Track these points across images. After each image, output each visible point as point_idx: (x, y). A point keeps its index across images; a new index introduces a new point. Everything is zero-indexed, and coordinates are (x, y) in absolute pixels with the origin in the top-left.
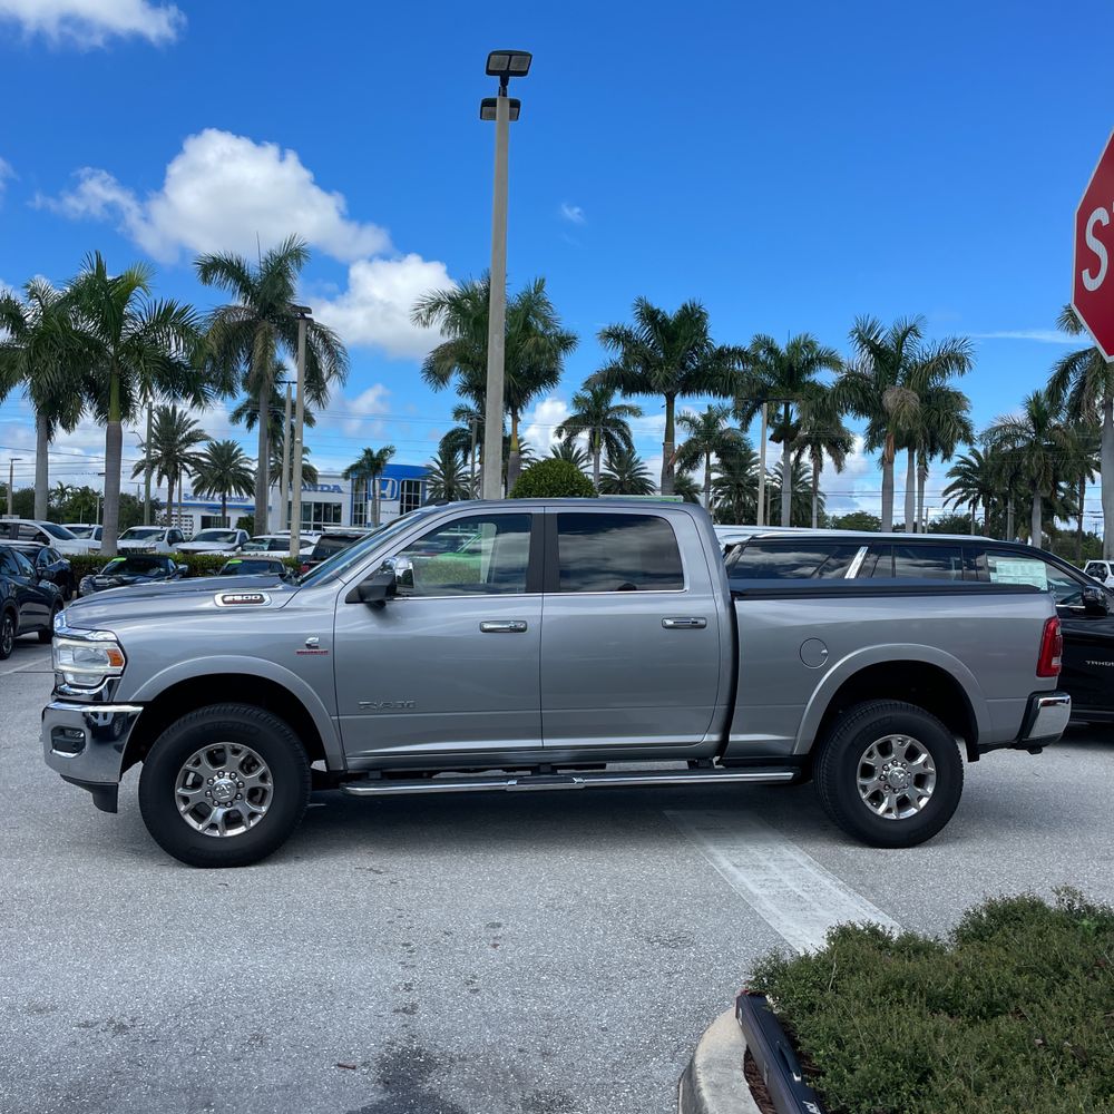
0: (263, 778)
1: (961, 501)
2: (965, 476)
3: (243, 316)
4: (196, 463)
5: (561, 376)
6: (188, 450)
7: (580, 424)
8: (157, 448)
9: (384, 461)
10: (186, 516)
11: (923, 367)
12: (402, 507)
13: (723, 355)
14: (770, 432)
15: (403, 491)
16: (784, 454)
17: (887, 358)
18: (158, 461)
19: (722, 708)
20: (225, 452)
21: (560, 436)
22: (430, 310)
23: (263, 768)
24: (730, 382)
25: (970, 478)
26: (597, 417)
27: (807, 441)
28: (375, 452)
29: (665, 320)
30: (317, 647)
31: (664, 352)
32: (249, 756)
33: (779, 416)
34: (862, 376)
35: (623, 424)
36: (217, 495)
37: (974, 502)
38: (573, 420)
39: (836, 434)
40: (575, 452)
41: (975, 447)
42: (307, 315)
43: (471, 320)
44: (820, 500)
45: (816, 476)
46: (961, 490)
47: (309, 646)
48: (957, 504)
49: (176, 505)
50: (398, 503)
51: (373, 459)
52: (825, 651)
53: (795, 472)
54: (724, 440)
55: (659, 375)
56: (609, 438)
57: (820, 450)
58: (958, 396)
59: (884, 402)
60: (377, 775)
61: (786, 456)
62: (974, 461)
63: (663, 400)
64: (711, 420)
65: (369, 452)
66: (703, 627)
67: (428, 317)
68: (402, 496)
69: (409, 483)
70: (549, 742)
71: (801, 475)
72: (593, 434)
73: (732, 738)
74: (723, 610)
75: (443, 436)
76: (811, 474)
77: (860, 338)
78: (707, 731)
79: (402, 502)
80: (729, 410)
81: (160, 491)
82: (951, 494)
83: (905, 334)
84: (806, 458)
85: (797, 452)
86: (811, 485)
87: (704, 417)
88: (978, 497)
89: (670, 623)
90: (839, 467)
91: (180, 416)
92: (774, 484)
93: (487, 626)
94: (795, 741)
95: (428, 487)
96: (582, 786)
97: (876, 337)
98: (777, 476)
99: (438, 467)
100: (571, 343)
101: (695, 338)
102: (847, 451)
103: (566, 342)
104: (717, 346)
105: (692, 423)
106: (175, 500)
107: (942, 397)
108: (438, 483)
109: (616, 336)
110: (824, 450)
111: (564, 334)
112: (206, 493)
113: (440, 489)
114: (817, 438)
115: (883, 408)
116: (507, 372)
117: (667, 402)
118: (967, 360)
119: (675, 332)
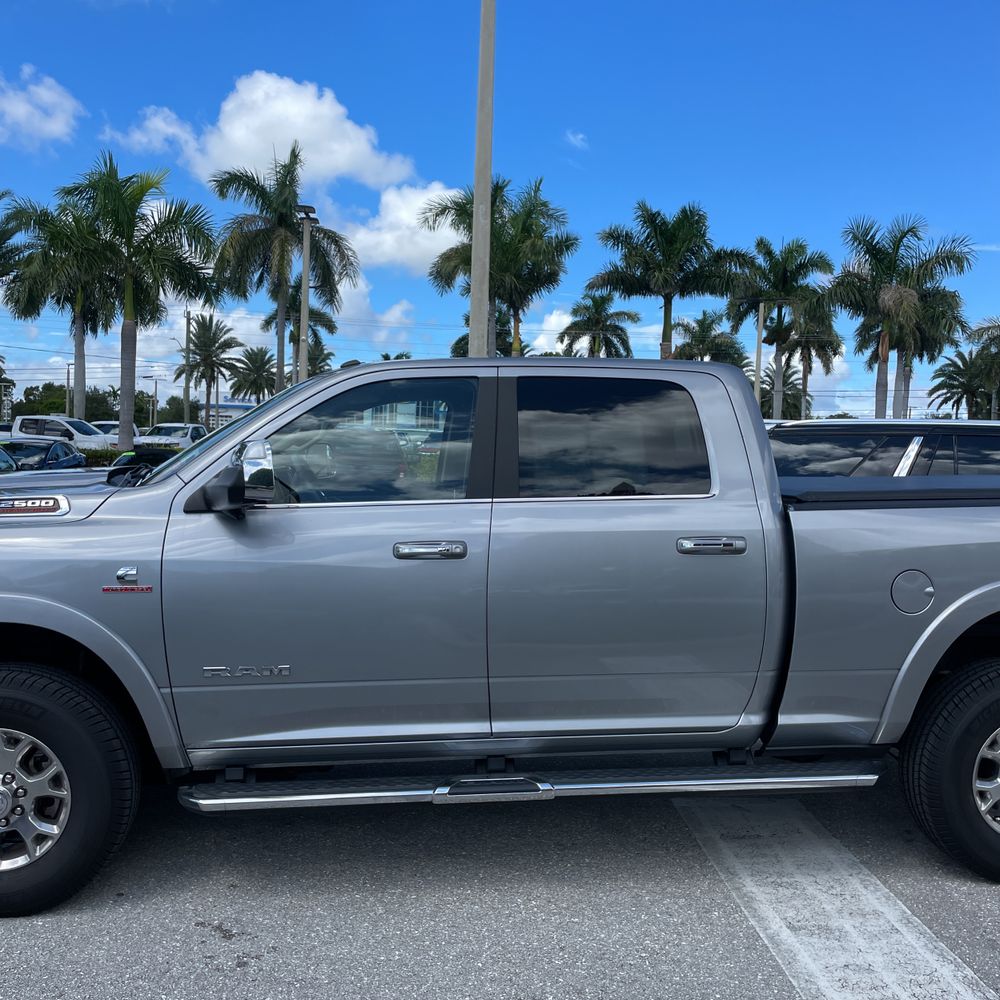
0: (56, 781)
1: (945, 401)
2: (950, 377)
3: (260, 225)
4: (231, 367)
5: (562, 276)
6: (223, 356)
7: (581, 329)
8: (196, 354)
10: (226, 417)
11: (921, 267)
12: (418, 409)
13: (721, 257)
14: (764, 334)
16: (776, 355)
17: (883, 258)
18: (197, 365)
19: (768, 675)
20: (259, 357)
21: (562, 341)
22: (437, 215)
23: (55, 767)
24: (728, 283)
25: (955, 379)
26: (598, 322)
27: (797, 344)
28: (393, 357)
29: (664, 223)
30: (134, 582)
31: (664, 255)
32: (34, 749)
33: (772, 319)
34: (857, 276)
35: (622, 329)
36: (253, 397)
37: (958, 403)
38: (574, 326)
39: (825, 338)
41: (961, 349)
44: (808, 401)
45: (805, 378)
46: (945, 391)
47: (120, 578)
48: (941, 404)
49: (213, 406)
52: (930, 589)
53: (785, 373)
54: (717, 344)
55: (658, 276)
56: (609, 344)
57: (810, 354)
58: (954, 295)
59: (880, 301)
60: (238, 774)
61: (777, 359)
62: (960, 363)
63: (661, 301)
64: (705, 324)
65: (386, 357)
66: (741, 551)
67: (435, 221)
70: (499, 726)
71: (791, 376)
72: (593, 340)
73: (783, 720)
74: (771, 524)
75: (454, 342)
76: (800, 375)
77: (855, 238)
78: (745, 710)
80: (722, 315)
81: (198, 393)
82: (935, 395)
83: (904, 235)
84: (796, 361)
85: (787, 355)
86: (801, 387)
87: (698, 322)
88: (962, 397)
89: (688, 545)
90: (828, 368)
91: (217, 324)
92: (764, 386)
93: (405, 550)
94: (878, 725)
96: (551, 796)
97: (873, 237)
98: (767, 379)
100: (572, 244)
101: (694, 239)
102: (835, 354)
103: (566, 244)
104: (716, 248)
105: (687, 328)
106: (213, 401)
107: (939, 297)
109: (615, 237)
110: (813, 353)
112: (242, 395)
114: (807, 342)
115: (878, 307)
116: (508, 274)
117: (665, 306)
118: (967, 259)
119: (674, 235)
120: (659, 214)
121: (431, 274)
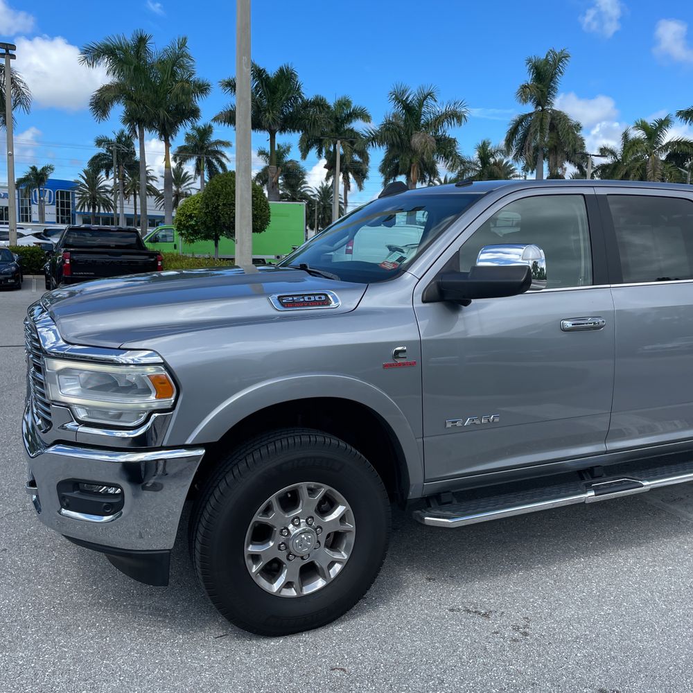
7: (189, 153)
9: (47, 176)
11: (436, 120)
12: (58, 210)
13: (307, 105)
15: (57, 198)
17: (411, 111)
21: (175, 161)
26: (202, 148)
28: (39, 169)
29: (268, 77)
31: (268, 101)
32: (326, 495)
39: (359, 167)
40: (183, 173)
42: (10, 52)
43: (132, 67)
45: (345, 193)
50: (55, 207)
51: (37, 174)
54: (287, 168)
55: (268, 117)
56: (210, 164)
57: (348, 177)
59: (412, 142)
64: (279, 153)
65: (34, 169)
68: (58, 201)
69: (62, 193)
72: (199, 161)
77: (396, 98)
79: (58, 206)
83: (425, 98)
84: (340, 182)
90: (361, 187)
95: (76, 195)
97: (407, 98)
98: (318, 194)
99: (84, 182)
100: (206, 89)
102: (365, 178)
103: (201, 89)
107: (445, 141)
108: (85, 193)
109: (231, 85)
110: (351, 176)
111: (201, 82)
113: (86, 197)
114: (346, 168)
115: (411, 146)
116: (162, 109)
117: (271, 139)
118: (465, 116)
119: (276, 87)
120: (264, 71)
121: (91, 105)
